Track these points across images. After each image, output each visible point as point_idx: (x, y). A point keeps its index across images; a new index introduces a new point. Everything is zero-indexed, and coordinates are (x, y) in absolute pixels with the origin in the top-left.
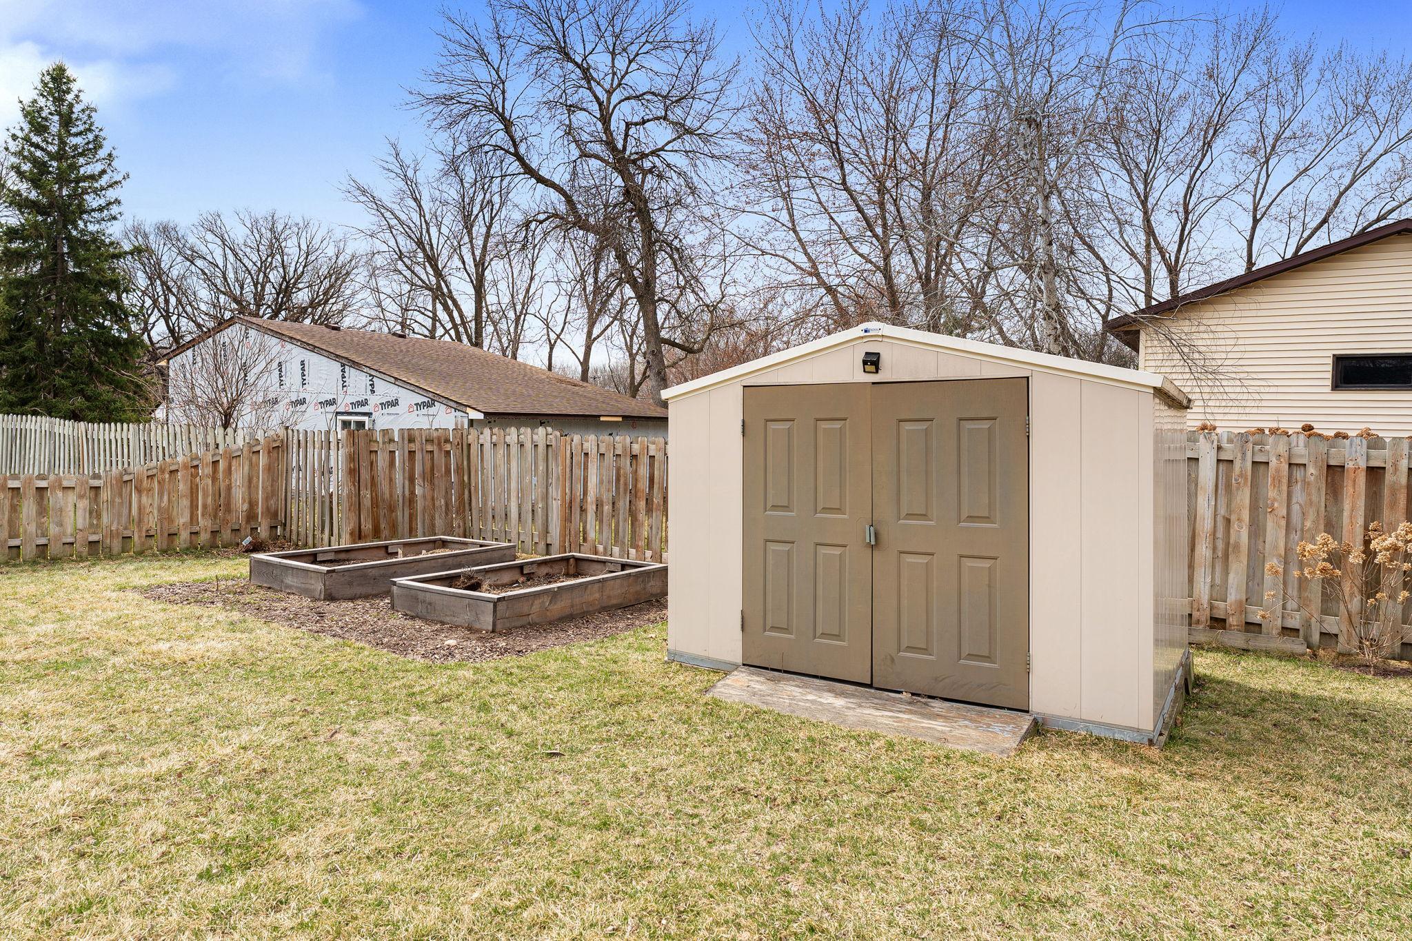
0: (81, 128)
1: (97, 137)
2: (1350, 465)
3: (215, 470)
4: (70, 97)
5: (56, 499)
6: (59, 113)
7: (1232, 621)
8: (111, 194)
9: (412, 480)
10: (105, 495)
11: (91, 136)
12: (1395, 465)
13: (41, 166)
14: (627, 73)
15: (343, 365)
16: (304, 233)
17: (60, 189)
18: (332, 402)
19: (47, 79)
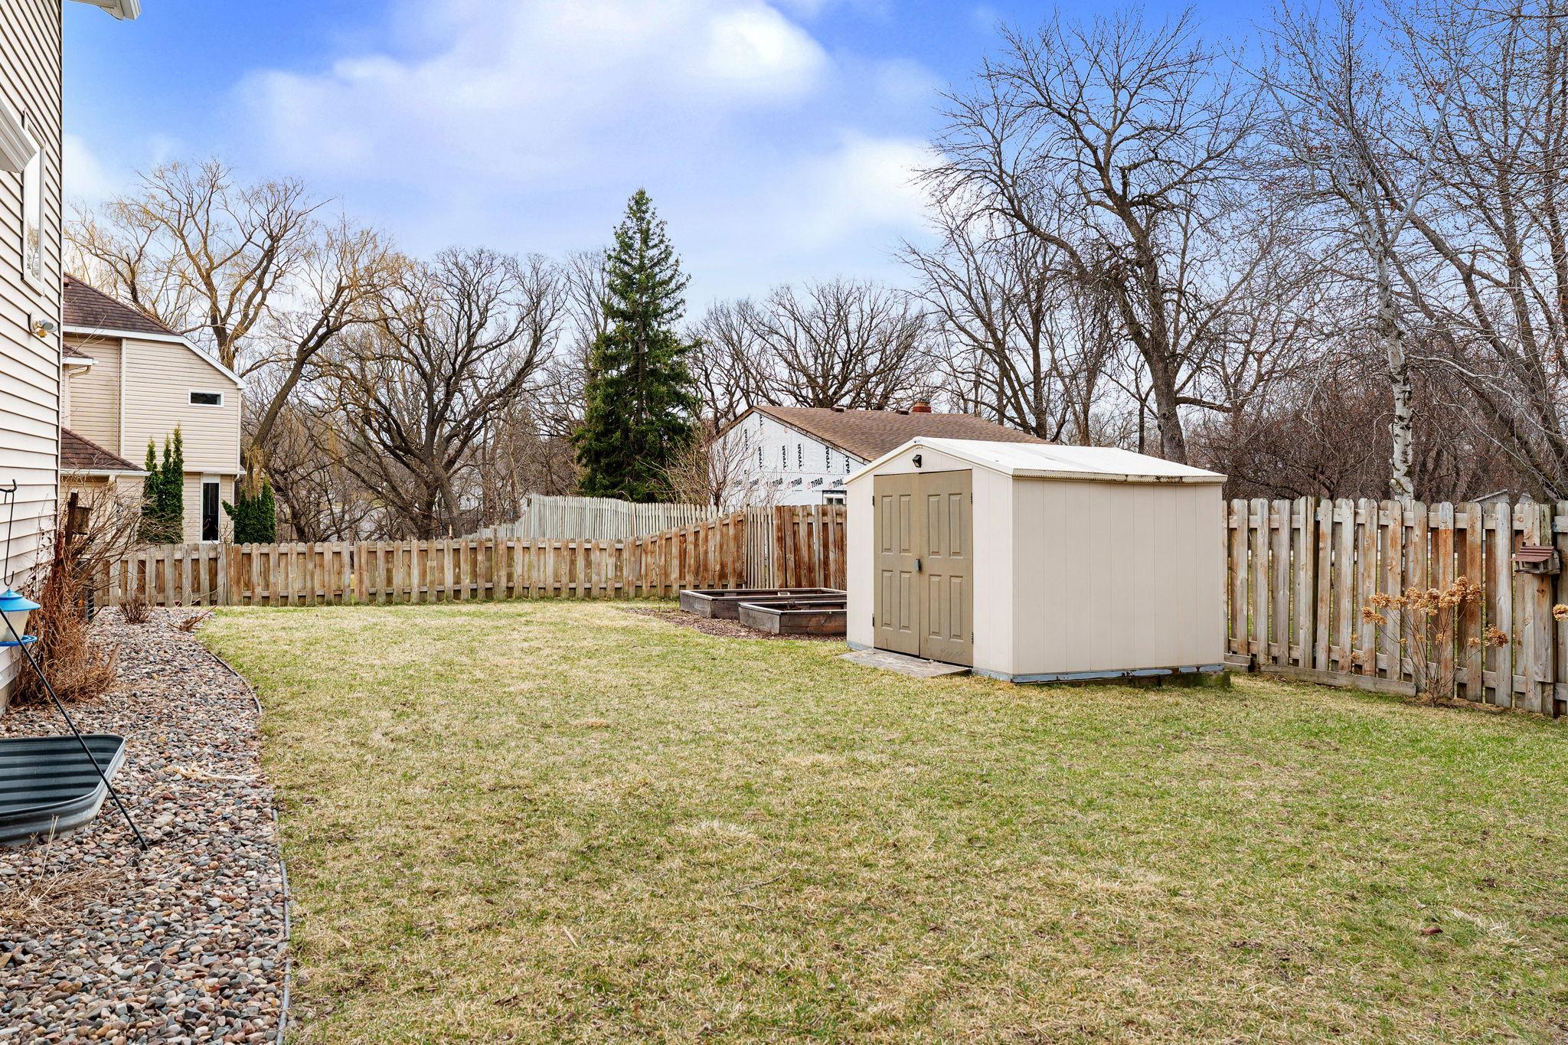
0: (656, 241)
1: (667, 247)
2: (1442, 527)
3: (697, 539)
4: (648, 216)
5: (595, 556)
6: (641, 231)
7: (1367, 667)
8: (679, 296)
9: (826, 546)
10: (625, 555)
11: (663, 247)
12: (1472, 526)
13: (628, 280)
14: (1128, 109)
15: (827, 448)
16: (867, 297)
17: (641, 297)
18: (819, 482)
19: (632, 203)
